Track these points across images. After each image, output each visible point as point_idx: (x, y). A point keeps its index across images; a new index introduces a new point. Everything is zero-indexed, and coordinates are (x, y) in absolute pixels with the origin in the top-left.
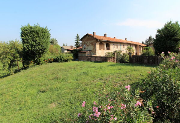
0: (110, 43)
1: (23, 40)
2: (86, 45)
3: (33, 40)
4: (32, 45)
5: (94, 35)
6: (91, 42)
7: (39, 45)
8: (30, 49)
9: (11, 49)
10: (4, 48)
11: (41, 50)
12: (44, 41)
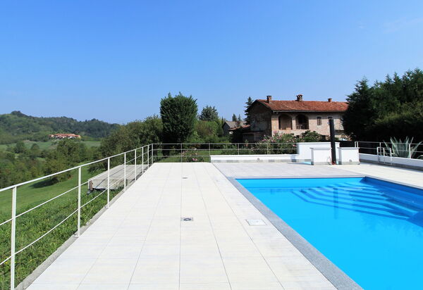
0: (306, 115)
1: (163, 117)
2: (256, 120)
3: (174, 118)
4: (172, 125)
5: (268, 101)
6: (263, 114)
7: (182, 124)
8: (171, 130)
9: (151, 130)
10: (144, 130)
11: (183, 130)
12: (187, 117)
